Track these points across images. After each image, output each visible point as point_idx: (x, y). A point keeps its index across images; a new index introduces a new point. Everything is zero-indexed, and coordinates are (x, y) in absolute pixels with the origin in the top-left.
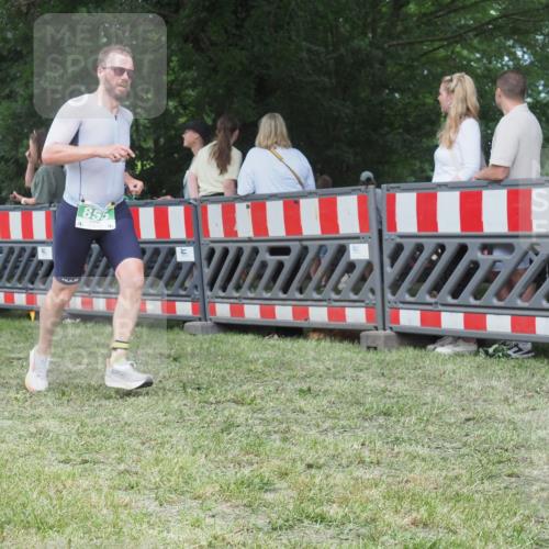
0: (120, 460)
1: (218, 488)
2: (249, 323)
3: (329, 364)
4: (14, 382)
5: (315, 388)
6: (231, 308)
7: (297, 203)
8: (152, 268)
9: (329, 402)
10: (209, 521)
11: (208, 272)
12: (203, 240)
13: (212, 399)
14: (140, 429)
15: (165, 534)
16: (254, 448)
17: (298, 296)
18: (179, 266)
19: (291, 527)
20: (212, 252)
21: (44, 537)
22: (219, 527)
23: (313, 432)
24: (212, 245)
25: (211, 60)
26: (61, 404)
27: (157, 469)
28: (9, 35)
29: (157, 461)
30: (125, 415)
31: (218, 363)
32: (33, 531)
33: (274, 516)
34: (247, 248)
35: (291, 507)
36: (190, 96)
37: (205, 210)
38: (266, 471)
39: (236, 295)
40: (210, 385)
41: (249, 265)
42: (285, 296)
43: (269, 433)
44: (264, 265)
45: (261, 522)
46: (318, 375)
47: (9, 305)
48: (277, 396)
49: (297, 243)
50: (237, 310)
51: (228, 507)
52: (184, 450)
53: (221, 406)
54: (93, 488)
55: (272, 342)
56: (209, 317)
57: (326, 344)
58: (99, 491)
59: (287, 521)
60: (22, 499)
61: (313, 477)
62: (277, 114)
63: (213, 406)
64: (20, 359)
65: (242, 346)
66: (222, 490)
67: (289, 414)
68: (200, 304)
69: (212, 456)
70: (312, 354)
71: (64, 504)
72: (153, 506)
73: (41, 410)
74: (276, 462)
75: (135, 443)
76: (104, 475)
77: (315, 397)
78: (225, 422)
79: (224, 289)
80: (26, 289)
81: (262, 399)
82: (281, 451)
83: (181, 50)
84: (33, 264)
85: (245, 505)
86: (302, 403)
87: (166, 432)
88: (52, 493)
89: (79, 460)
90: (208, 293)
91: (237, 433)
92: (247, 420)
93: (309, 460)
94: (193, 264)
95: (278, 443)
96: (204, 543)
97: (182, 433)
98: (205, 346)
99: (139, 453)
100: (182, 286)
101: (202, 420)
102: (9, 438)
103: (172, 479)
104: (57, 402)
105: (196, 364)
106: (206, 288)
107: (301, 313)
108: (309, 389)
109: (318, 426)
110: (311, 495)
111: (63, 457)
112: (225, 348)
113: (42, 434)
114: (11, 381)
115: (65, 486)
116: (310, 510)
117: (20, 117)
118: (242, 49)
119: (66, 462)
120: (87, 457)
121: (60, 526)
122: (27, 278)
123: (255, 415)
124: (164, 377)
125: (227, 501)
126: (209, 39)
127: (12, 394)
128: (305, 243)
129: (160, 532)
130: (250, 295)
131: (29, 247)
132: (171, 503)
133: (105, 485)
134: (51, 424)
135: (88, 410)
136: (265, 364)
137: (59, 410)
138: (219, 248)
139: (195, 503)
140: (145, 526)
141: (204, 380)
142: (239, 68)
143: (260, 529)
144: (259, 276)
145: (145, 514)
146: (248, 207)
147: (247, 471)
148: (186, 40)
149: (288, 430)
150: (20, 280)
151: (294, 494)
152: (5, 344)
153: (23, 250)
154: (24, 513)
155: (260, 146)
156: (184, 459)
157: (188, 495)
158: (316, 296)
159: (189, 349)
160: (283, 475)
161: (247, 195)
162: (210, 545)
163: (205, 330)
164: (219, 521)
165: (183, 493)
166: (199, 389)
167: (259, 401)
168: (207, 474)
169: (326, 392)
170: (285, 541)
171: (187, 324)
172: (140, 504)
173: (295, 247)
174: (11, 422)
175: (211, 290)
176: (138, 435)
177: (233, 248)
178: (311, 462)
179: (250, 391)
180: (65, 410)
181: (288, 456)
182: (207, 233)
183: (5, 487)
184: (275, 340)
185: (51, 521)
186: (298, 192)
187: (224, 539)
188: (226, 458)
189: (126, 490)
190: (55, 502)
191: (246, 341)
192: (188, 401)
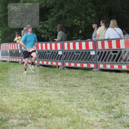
0: (78, 101)
1: (101, 108)
2: (108, 69)
3: (127, 79)
4: (53, 83)
5: (124, 84)
6: (103, 66)
7: (119, 41)
8: (85, 56)
9: (127, 88)
10: (100, 115)
11: (98, 57)
12: (97, 49)
13: (99, 87)
14: (83, 94)
15: (89, 118)
16: (110, 99)
17: (119, 63)
18: (91, 56)
19: (119, 117)
20: (99, 52)
21: (62, 118)
22: (102, 117)
23: (124, 95)
24: (99, 51)
25: (98, 7)
26: (64, 88)
27: (87, 103)
28: (51, 3)
29: (87, 101)
30: (79, 90)
31: (101, 78)
32: (59, 117)
33: (115, 115)
34: (107, 51)
35: (119, 113)
36: (93, 16)
37: (97, 43)
38: (113, 104)
39: (105, 62)
40: (99, 84)
41: (108, 56)
42: (116, 63)
43: (113, 95)
44: (111, 55)
45: (112, 116)
46: (124, 81)
47: (52, 65)
48: (115, 86)
49: (119, 50)
50: (105, 66)
51: (104, 112)
52: (93, 99)
53: (102, 89)
54: (72, 107)
55: (113, 74)
56: (98, 68)
57: (126, 74)
58: (74, 108)
59: (118, 116)
60: (56, 110)
61: (124, 106)
62: (114, 20)
63: (100, 89)
64: (54, 77)
65: (106, 74)
66: (103, 108)
67: (118, 91)
68: (96, 65)
69: (100, 100)
70: (123, 76)
71: (66, 111)
72: (86, 112)
73: (60, 89)
74: (115, 102)
75: (82, 97)
76: (75, 104)
77: (124, 87)
78: (103, 92)
79: (102, 61)
80: (56, 61)
81: (111, 87)
82: (116, 99)
83: (91, 5)
84: (57, 55)
85: (108, 112)
86: (121, 88)
87: (89, 94)
88: (63, 108)
89: (69, 101)
90: (98, 62)
91: (105, 95)
92: (108, 92)
93: (123, 102)
94: (94, 55)
95: (115, 98)
96: (99, 121)
97: (92, 95)
98: (97, 74)
99: (83, 99)
100: (92, 60)
101: (97, 92)
102: (53, 95)
103: (91, 105)
104: (64, 87)
105: (95, 79)
106: (98, 61)
107: (120, 67)
108: (122, 85)
109: (125, 94)
110: (124, 110)
111: (65, 100)
112: (102, 75)
113: (60, 95)
114: (53, 82)
115: (66, 107)
116: (124, 113)
117: (54, 22)
118: (106, 4)
119: (66, 101)
120: (71, 100)
121: (65, 116)
122: (56, 59)
123: (110, 91)
124: (88, 82)
125: (104, 111)
126: (98, 2)
127: (53, 85)
128: (121, 50)
129: (88, 118)
130: (108, 62)
131: (56, 51)
132: (91, 111)
133: (75, 106)
134: (62, 92)
135: (70, 89)
136: (112, 79)
137: (64, 89)
138: (100, 51)
139: (96, 111)
140: (85, 116)
141: (97, 82)
142: (105, 9)
143: (112, 118)
144: (110, 58)
145: (85, 114)
146: (107, 42)
147: (108, 104)
148: (92, 2)
149: (118, 94)
150: (54, 59)
151: (120, 110)
152: (51, 74)
153: (55, 52)
154: (57, 113)
155: (111, 27)
156: (94, 101)
157: (95, 109)
158: (124, 63)
159: (94, 75)
160: (117, 105)
161: (107, 39)
162: (100, 121)
163: (97, 71)
164: (102, 116)
165: (93, 109)
166: (96, 84)
167: (110, 87)
168: (99, 104)
169: (126, 86)
170: (118, 121)
171: (93, 69)
172: (83, 111)
173: (119, 51)
174: (53, 92)
175: (99, 61)
176: (82, 95)
177: (104, 51)
178: (124, 102)
179: (108, 85)
180: (65, 89)
181: (118, 101)
182: (98, 48)
183: (52, 107)
184: (114, 73)
185: (63, 115)
186: (120, 38)
187: (103, 120)
188: (103, 101)
189: (80, 108)
190: (64, 110)
191: (107, 73)
192: (94, 87)
